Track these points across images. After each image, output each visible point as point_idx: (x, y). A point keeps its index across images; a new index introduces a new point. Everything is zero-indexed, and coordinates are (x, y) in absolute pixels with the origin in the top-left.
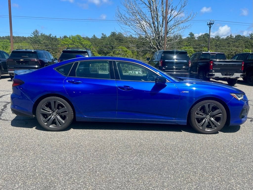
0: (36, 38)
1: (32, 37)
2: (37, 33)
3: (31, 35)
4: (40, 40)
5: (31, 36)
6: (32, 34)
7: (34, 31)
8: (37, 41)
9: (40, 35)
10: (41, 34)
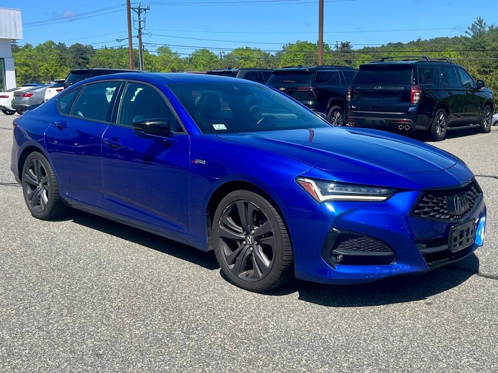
0: (477, 39)
1: (468, 36)
2: (481, 26)
3: (466, 32)
4: (484, 42)
5: (464, 35)
6: (469, 28)
7: (474, 23)
8: (477, 46)
9: (487, 29)
10: (491, 28)
